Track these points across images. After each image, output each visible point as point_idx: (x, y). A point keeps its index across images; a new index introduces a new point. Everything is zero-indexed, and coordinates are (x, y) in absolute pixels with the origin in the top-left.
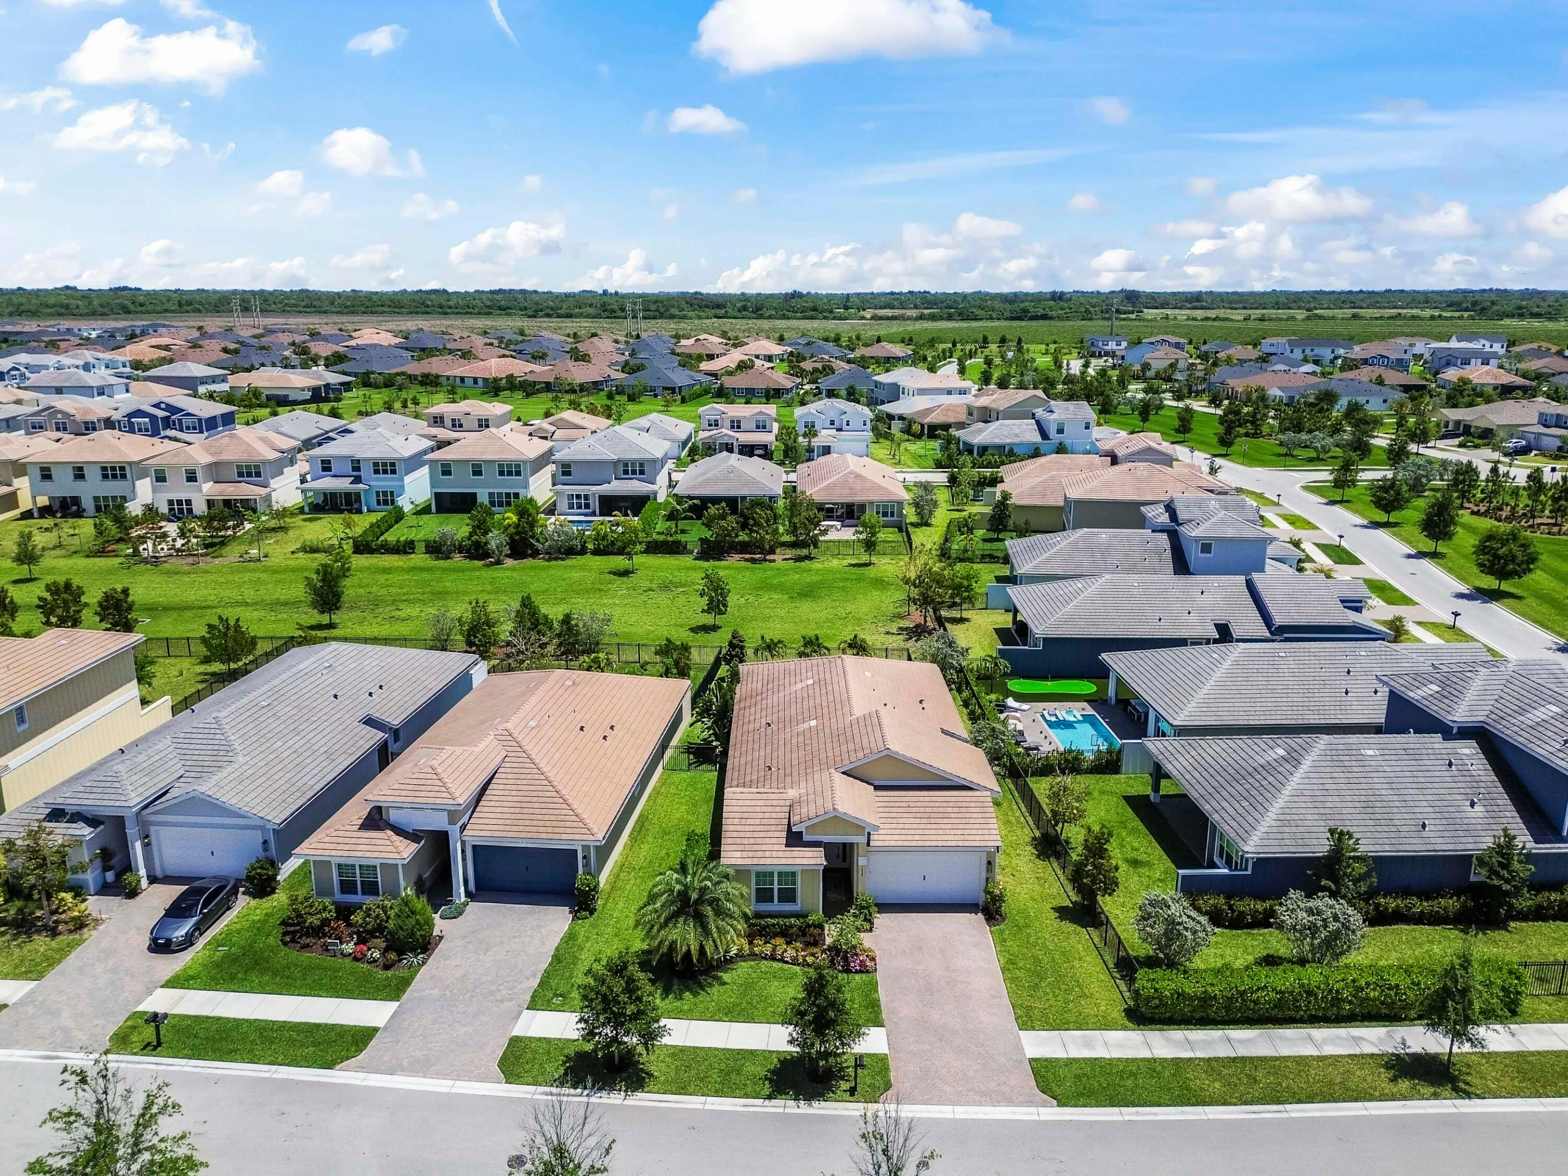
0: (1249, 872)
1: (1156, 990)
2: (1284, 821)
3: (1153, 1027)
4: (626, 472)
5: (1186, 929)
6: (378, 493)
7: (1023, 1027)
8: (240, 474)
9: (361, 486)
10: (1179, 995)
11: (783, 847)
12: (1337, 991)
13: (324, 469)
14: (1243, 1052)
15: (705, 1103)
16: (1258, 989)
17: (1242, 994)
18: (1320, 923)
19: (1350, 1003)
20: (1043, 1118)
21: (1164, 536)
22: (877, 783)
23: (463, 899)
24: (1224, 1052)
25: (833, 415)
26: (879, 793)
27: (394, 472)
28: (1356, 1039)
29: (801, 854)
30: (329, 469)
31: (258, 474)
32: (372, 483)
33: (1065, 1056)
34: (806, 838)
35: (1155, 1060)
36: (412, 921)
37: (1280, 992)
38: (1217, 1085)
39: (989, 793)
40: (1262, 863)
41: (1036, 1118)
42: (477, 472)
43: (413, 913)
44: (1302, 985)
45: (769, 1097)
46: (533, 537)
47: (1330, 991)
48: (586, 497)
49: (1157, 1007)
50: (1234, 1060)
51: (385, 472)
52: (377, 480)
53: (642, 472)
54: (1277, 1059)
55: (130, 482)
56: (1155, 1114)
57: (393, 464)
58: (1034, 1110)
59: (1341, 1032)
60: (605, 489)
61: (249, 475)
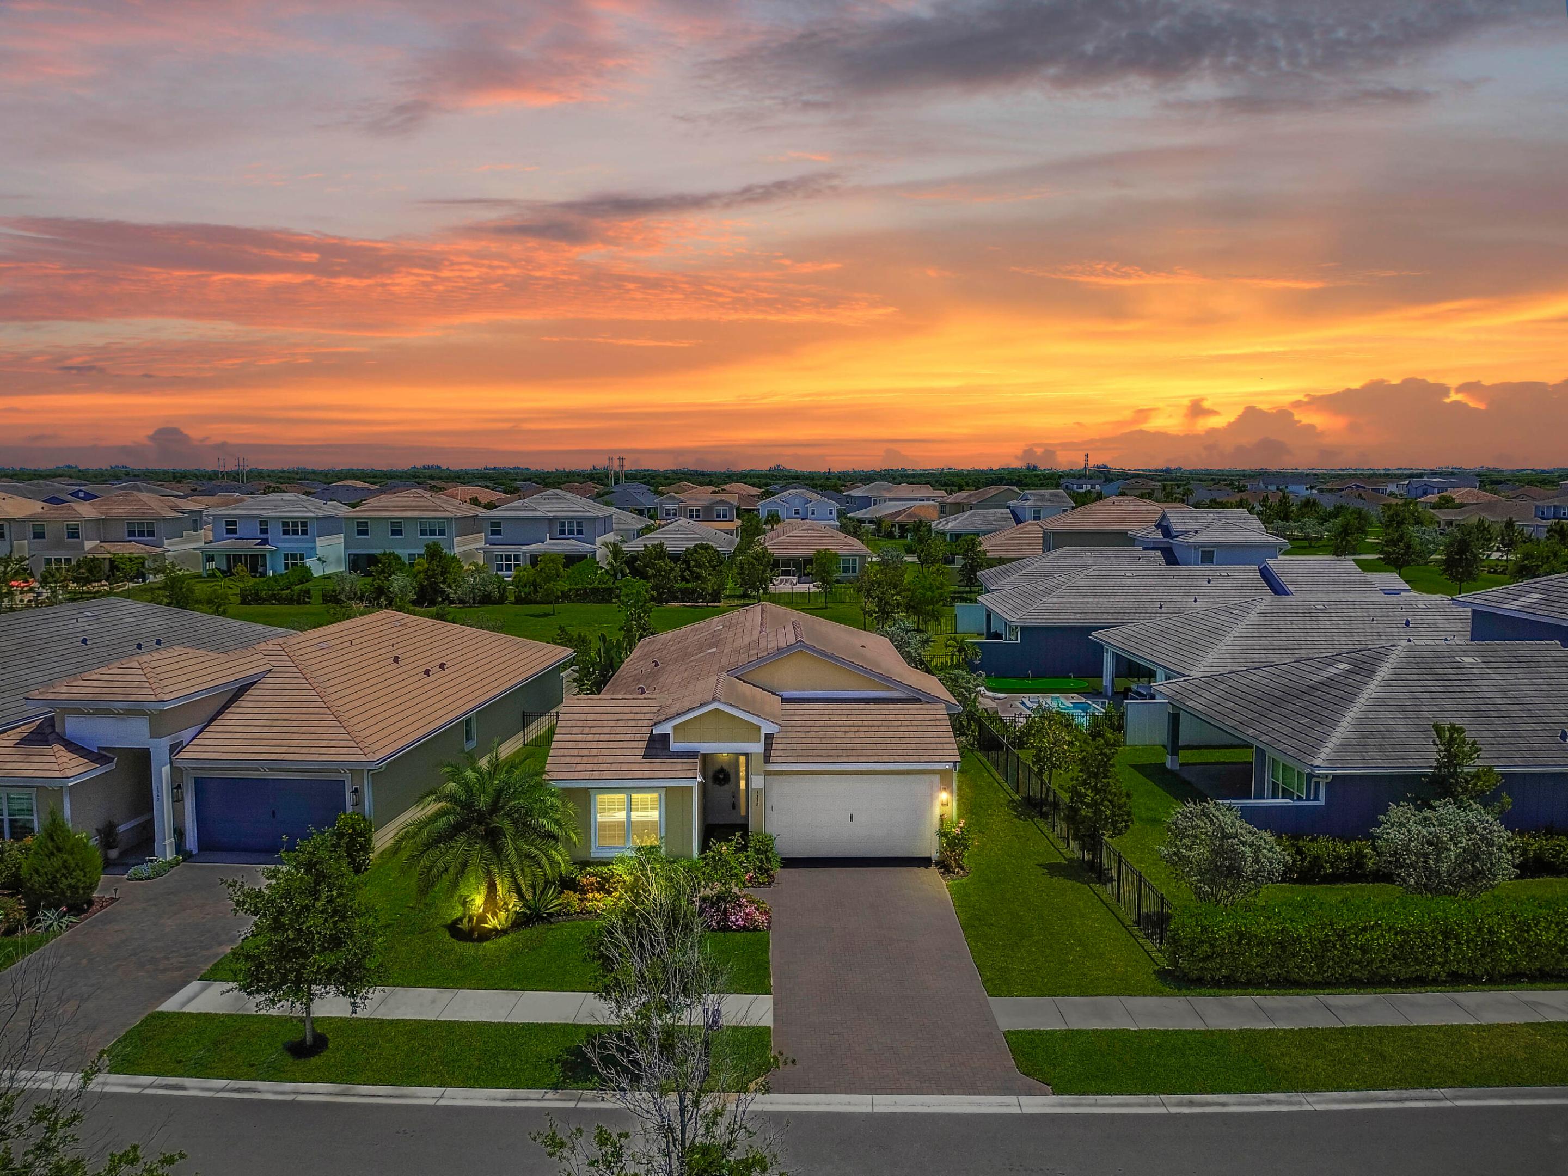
0: (1322, 802)
1: (1205, 929)
2: (1363, 732)
3: (1203, 991)
4: (562, 532)
5: (1244, 844)
6: (286, 558)
7: (995, 991)
8: (131, 533)
9: (267, 546)
10: (1241, 936)
11: (639, 759)
12: (1490, 931)
13: (229, 531)
14: (1351, 1022)
15: (442, 1096)
16: (1364, 929)
17: (1342, 935)
18: (1445, 837)
19: (1512, 950)
20: (1026, 1110)
21: (1159, 553)
22: (786, 695)
23: (170, 856)
24: (1323, 1022)
25: (797, 503)
26: (788, 706)
27: (305, 532)
28: (1533, 1006)
29: (665, 767)
30: (234, 531)
31: (151, 533)
32: (280, 545)
33: (1064, 1028)
34: (675, 745)
35: (1212, 1032)
36: (56, 862)
37: (1402, 932)
38: (1319, 1062)
39: (943, 706)
40: (1338, 784)
41: (1017, 1110)
42: (397, 532)
43: (59, 850)
44: (1435, 921)
45: (555, 1087)
46: (444, 582)
47: (1479, 930)
48: (517, 558)
49: (1207, 958)
50: (1342, 1031)
51: (295, 532)
52: (285, 541)
53: (580, 532)
54: (1411, 1029)
55: (8, 542)
56: (1224, 1105)
57: (304, 524)
58: (1012, 1099)
59: (1506, 996)
60: (537, 547)
61: (141, 534)
